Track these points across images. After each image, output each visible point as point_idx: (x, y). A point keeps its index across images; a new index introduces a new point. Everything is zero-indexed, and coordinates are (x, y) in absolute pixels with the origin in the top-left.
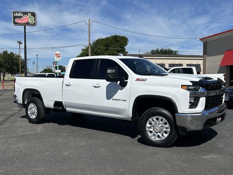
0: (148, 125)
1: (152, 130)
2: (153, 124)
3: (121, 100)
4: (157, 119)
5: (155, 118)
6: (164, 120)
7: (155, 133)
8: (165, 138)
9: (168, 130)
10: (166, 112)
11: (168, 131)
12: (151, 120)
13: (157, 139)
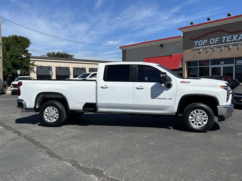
0: (190, 117)
1: (194, 120)
2: (195, 116)
3: (167, 99)
4: (197, 112)
5: (195, 111)
6: (203, 112)
7: (197, 123)
8: (204, 125)
9: (206, 118)
10: (204, 106)
11: (207, 120)
12: (192, 113)
13: (198, 126)
